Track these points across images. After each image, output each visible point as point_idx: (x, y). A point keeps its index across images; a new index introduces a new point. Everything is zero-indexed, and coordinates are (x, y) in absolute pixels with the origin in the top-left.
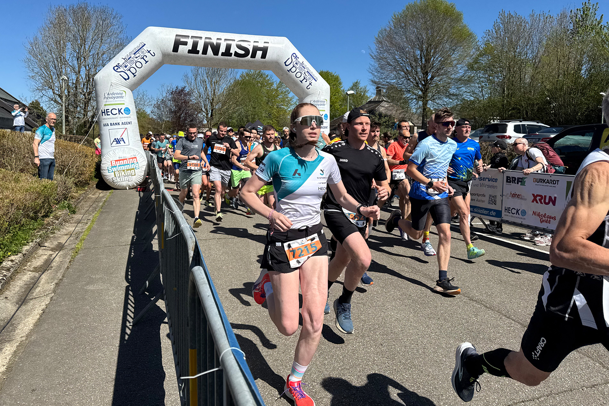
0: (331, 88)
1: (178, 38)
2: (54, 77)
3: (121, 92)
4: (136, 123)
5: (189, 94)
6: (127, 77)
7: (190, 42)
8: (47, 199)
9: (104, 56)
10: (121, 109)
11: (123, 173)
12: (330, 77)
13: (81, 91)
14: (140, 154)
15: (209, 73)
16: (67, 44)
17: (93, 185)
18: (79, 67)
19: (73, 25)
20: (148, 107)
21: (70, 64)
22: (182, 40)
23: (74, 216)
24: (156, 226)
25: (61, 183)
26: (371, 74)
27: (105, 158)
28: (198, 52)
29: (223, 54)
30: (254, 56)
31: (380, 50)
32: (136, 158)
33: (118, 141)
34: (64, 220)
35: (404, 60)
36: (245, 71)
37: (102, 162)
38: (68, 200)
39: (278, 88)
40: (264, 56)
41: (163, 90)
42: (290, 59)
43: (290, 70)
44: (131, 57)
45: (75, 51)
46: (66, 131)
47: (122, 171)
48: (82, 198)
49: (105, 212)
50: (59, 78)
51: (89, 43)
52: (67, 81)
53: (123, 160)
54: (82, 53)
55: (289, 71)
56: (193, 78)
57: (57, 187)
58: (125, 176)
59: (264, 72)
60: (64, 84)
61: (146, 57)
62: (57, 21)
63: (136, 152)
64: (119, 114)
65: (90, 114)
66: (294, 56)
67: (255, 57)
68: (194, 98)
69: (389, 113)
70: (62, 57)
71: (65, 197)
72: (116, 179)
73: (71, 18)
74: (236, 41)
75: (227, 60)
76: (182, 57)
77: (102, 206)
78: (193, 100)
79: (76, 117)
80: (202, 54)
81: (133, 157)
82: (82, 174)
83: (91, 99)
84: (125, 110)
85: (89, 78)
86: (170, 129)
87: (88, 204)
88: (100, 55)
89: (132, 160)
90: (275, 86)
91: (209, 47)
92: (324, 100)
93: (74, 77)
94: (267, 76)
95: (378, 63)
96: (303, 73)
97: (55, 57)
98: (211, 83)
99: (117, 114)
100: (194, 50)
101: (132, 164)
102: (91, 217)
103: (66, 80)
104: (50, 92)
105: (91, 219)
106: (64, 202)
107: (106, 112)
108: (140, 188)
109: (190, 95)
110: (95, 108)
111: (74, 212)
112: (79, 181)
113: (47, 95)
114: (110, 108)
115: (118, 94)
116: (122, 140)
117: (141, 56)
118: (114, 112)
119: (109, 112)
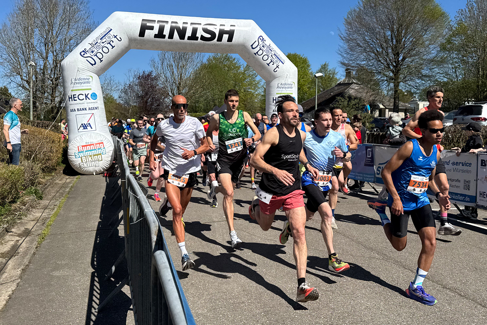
0: (299, 71)
1: (144, 22)
2: (22, 63)
3: (88, 77)
4: (102, 108)
5: (156, 78)
6: (93, 63)
7: (156, 27)
8: (14, 184)
9: (72, 41)
10: (88, 94)
11: (90, 159)
12: (298, 60)
13: (48, 77)
14: (107, 139)
15: (176, 57)
16: (35, 30)
17: (60, 171)
18: (47, 53)
19: (41, 11)
20: (115, 92)
21: (38, 50)
22: (148, 24)
23: (41, 201)
24: (122, 211)
25: (28, 168)
26: (340, 56)
27: (72, 143)
28: (164, 37)
29: (189, 38)
30: (220, 39)
31: (349, 31)
32: (102, 143)
33: (85, 127)
34: (31, 206)
35: (374, 41)
36: (211, 55)
37: (69, 148)
38: (35, 186)
39: (245, 71)
40: (230, 39)
41: (130, 75)
42: (257, 42)
43: (257, 53)
44: (97, 42)
45: (42, 37)
46: (34, 117)
47: (89, 157)
48: (49, 183)
49: (72, 197)
50: (27, 64)
51: (57, 29)
52: (34, 67)
53: (90, 145)
54: (49, 39)
55: (255, 54)
56: (160, 62)
57: (24, 173)
58: (91, 162)
59: (231, 55)
60: (31, 70)
61: (113, 42)
62: (25, 8)
63: (103, 137)
64: (86, 99)
65: (57, 99)
66: (261, 39)
67: (221, 41)
68: (161, 82)
69: (359, 95)
70: (30, 43)
71: (32, 183)
72: (83, 165)
73: (38, 5)
74: (202, 24)
75: (194, 44)
76: (149, 41)
77: (69, 192)
78: (160, 84)
79: (44, 102)
80: (169, 38)
81: (100, 142)
82: (49, 160)
83: (59, 85)
84: (91, 95)
85: (56, 63)
86: (137, 114)
87: (56, 189)
88: (67, 41)
89: (98, 145)
90: (242, 69)
91: (176, 31)
92: (291, 83)
93: (41, 63)
94: (234, 60)
95: (348, 44)
96: (270, 55)
97: (23, 43)
98: (178, 67)
99: (83, 99)
100: (160, 35)
101: (99, 149)
102: (57, 203)
103: (33, 66)
104: (18, 78)
105: (58, 204)
106: (31, 188)
107: (73, 98)
108: (107, 173)
109: (157, 80)
110: (62, 93)
111: (41, 198)
112: (46, 167)
113: (15, 81)
114: (77, 93)
115: (85, 79)
116: (89, 125)
117: (107, 41)
118: (81, 97)
119: (76, 97)
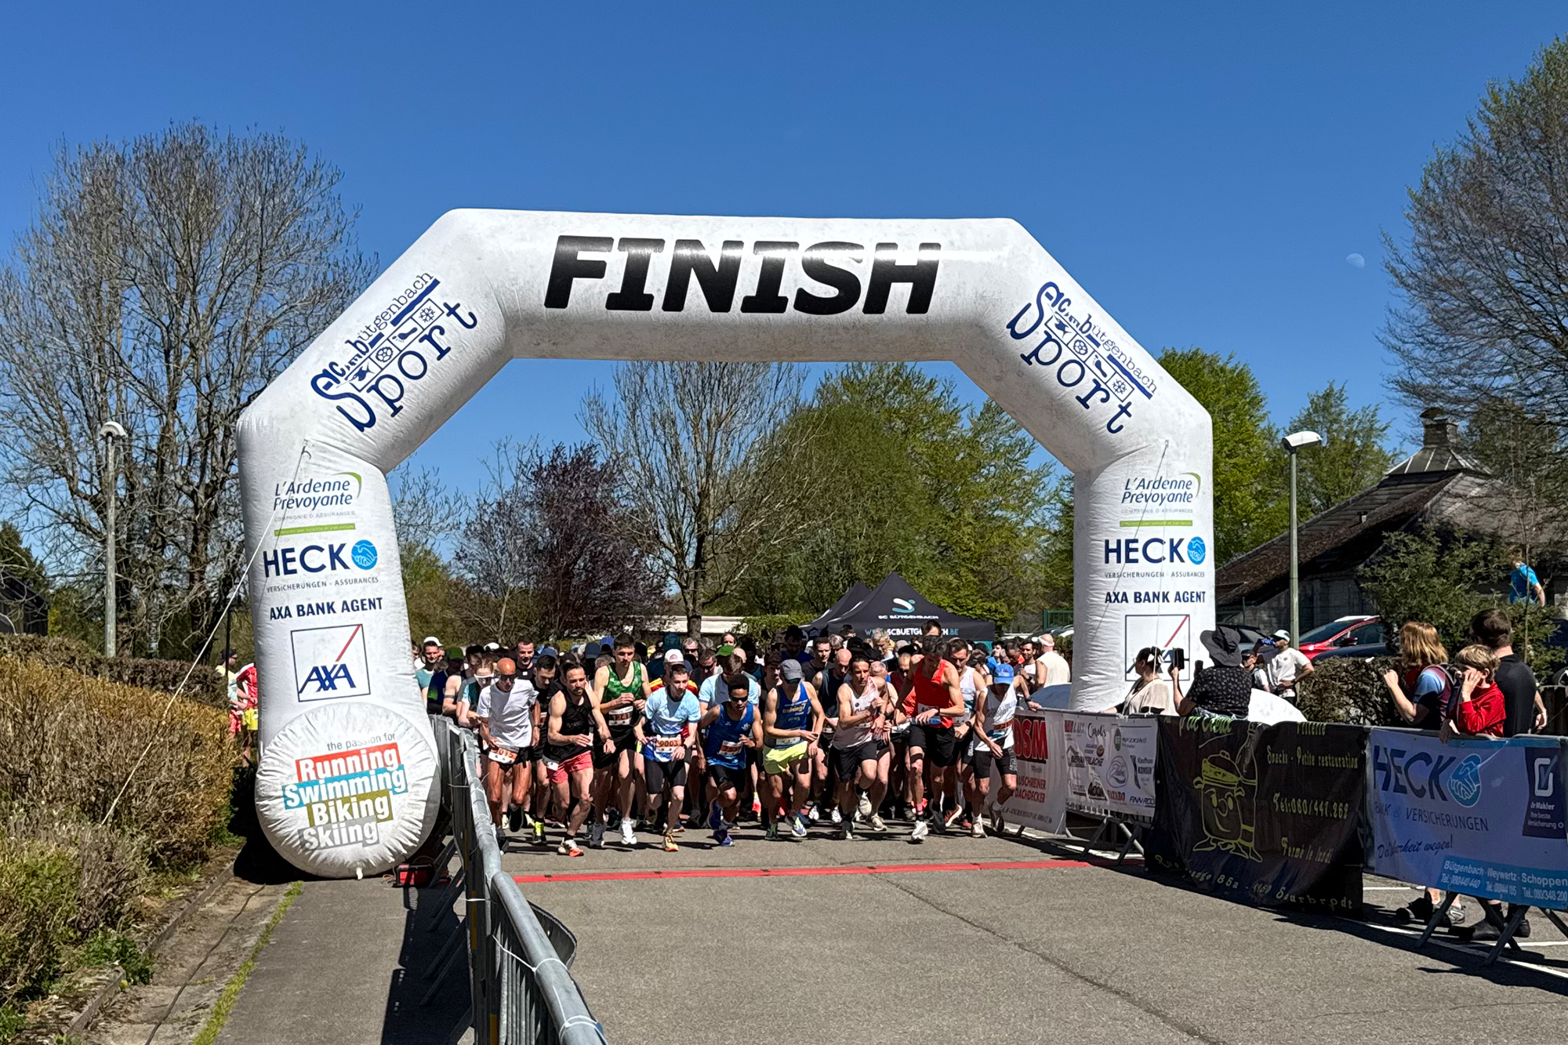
0: (1214, 424)
1: (567, 248)
2: (76, 428)
3: (342, 479)
4: (397, 604)
5: (608, 475)
6: (364, 418)
7: (616, 262)
8: (37, 922)
9: (272, 336)
10: (342, 546)
11: (343, 812)
12: (1207, 377)
13: (179, 481)
14: (412, 731)
15: (689, 386)
16: (127, 293)
17: (222, 863)
18: (174, 386)
19: (151, 218)
20: (441, 535)
21: (137, 372)
22: (583, 256)
23: (142, 990)
24: (470, 1032)
25: (94, 854)
26: (1397, 356)
27: (272, 746)
28: (646, 302)
29: (749, 305)
30: (877, 303)
31: (1435, 249)
32: (394, 746)
33: (325, 679)
34: (102, 1010)
35: (1547, 285)
36: (836, 369)
37: (263, 766)
38: (120, 925)
39: (977, 434)
40: (919, 302)
41: (504, 463)
42: (1034, 309)
43: (1035, 353)
44: (380, 336)
45: (157, 322)
46: (121, 645)
47: (339, 803)
48: (176, 915)
49: (268, 974)
50: (94, 430)
51: (212, 287)
52: (123, 444)
53: (344, 755)
54: (183, 330)
55: (1027, 359)
56: (623, 408)
57: (79, 872)
58: (349, 823)
59: (917, 370)
60: (111, 454)
61: (442, 332)
62: (86, 207)
63: (396, 722)
64: (333, 567)
65: (214, 572)
66: (1049, 296)
67: (881, 310)
68: (627, 490)
69: (1488, 524)
70: (107, 347)
71: (111, 912)
72: (317, 836)
73: (140, 193)
74: (803, 246)
75: (767, 328)
76: (585, 325)
77: (258, 950)
78: (623, 498)
79: (161, 584)
80: (666, 308)
81: (384, 742)
82: (177, 817)
83: (221, 511)
84: (355, 551)
85: (210, 426)
86: (529, 623)
87: (203, 940)
88: (254, 334)
89: (378, 754)
90: (965, 425)
91: (694, 280)
92: (1187, 478)
93: (152, 425)
94: (931, 386)
95: (1429, 303)
96: (1091, 363)
97: (77, 347)
98: (695, 426)
99: (323, 567)
100: (631, 295)
101: (378, 771)
102: (210, 997)
103: (119, 437)
104: (60, 491)
105: (212, 1003)
106: (106, 936)
107: (281, 561)
108: (410, 871)
109: (611, 479)
110: (234, 546)
111: (143, 976)
112: (167, 847)
113: (47, 501)
114: (299, 543)
115: (328, 485)
116: (342, 673)
117: (420, 330)
118: (314, 559)
119: (293, 560)
